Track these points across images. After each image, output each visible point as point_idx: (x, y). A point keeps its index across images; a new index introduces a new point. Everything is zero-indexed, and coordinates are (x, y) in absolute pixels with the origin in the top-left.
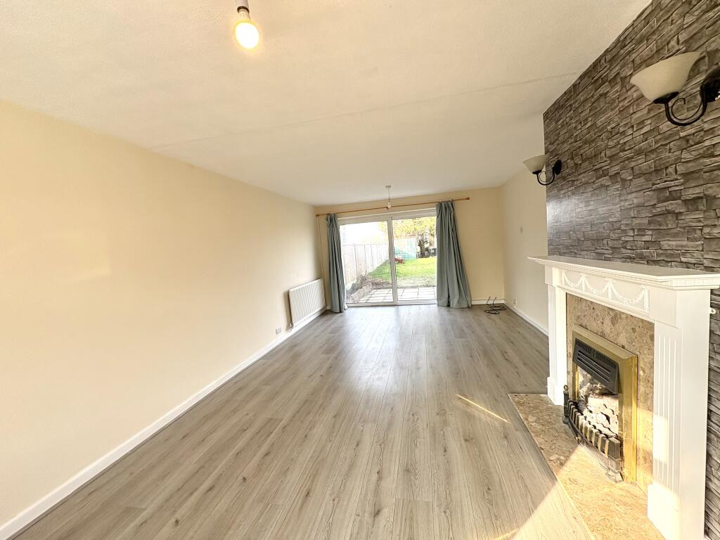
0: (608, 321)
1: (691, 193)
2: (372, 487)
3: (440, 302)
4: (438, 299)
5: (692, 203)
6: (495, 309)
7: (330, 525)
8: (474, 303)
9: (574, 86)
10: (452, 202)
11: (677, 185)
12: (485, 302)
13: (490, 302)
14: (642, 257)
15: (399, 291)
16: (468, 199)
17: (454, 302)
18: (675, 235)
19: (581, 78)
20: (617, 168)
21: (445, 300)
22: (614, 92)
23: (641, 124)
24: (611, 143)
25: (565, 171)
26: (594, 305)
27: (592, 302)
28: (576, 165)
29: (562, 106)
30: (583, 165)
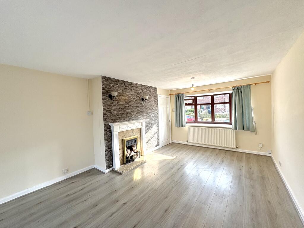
0: (131, 133)
5: (141, 112)
11: (140, 109)
14: (135, 119)
18: (140, 115)
20: (131, 104)
23: (135, 99)
26: (128, 131)
27: (127, 131)
28: (119, 99)
29: (113, 81)
30: (122, 100)
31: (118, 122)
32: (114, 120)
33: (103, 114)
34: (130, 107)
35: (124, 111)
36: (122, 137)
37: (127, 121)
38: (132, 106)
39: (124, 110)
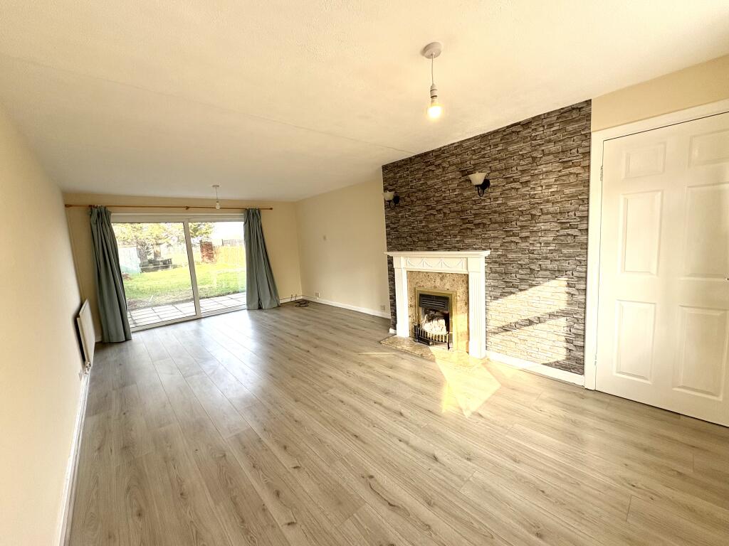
0: (438, 280)
1: (477, 221)
2: (382, 409)
3: (250, 306)
4: (248, 304)
5: (477, 225)
6: (303, 303)
7: (390, 434)
8: (281, 302)
9: (410, 159)
10: (259, 210)
11: (471, 218)
12: (289, 300)
13: (293, 299)
14: (455, 247)
15: (202, 302)
16: (271, 209)
17: (266, 304)
18: (471, 238)
19: (416, 156)
20: (441, 207)
21: (256, 303)
22: (438, 171)
23: (454, 190)
24: (437, 195)
25: (401, 203)
26: (429, 274)
27: (427, 272)
28: (412, 201)
29: (400, 167)
30: (418, 202)
31: (412, 250)
32: (404, 246)
33: (387, 235)
34: (440, 216)
35: (423, 227)
36: (417, 283)
37: (430, 249)
38: (445, 213)
39: (423, 224)
